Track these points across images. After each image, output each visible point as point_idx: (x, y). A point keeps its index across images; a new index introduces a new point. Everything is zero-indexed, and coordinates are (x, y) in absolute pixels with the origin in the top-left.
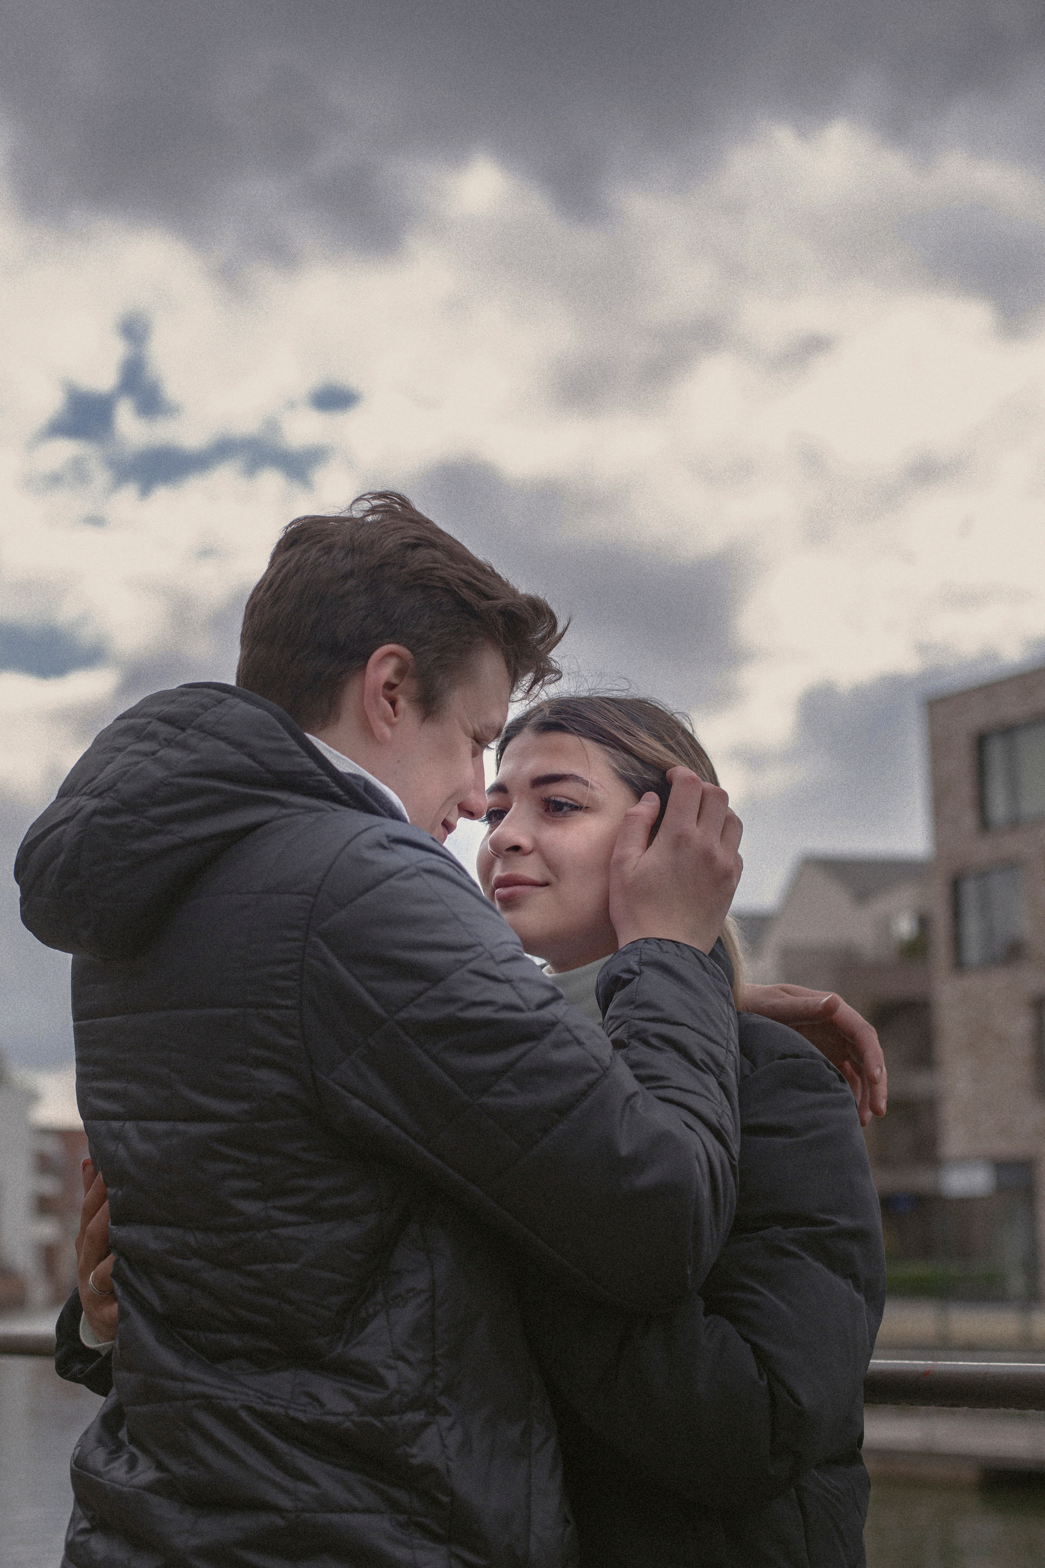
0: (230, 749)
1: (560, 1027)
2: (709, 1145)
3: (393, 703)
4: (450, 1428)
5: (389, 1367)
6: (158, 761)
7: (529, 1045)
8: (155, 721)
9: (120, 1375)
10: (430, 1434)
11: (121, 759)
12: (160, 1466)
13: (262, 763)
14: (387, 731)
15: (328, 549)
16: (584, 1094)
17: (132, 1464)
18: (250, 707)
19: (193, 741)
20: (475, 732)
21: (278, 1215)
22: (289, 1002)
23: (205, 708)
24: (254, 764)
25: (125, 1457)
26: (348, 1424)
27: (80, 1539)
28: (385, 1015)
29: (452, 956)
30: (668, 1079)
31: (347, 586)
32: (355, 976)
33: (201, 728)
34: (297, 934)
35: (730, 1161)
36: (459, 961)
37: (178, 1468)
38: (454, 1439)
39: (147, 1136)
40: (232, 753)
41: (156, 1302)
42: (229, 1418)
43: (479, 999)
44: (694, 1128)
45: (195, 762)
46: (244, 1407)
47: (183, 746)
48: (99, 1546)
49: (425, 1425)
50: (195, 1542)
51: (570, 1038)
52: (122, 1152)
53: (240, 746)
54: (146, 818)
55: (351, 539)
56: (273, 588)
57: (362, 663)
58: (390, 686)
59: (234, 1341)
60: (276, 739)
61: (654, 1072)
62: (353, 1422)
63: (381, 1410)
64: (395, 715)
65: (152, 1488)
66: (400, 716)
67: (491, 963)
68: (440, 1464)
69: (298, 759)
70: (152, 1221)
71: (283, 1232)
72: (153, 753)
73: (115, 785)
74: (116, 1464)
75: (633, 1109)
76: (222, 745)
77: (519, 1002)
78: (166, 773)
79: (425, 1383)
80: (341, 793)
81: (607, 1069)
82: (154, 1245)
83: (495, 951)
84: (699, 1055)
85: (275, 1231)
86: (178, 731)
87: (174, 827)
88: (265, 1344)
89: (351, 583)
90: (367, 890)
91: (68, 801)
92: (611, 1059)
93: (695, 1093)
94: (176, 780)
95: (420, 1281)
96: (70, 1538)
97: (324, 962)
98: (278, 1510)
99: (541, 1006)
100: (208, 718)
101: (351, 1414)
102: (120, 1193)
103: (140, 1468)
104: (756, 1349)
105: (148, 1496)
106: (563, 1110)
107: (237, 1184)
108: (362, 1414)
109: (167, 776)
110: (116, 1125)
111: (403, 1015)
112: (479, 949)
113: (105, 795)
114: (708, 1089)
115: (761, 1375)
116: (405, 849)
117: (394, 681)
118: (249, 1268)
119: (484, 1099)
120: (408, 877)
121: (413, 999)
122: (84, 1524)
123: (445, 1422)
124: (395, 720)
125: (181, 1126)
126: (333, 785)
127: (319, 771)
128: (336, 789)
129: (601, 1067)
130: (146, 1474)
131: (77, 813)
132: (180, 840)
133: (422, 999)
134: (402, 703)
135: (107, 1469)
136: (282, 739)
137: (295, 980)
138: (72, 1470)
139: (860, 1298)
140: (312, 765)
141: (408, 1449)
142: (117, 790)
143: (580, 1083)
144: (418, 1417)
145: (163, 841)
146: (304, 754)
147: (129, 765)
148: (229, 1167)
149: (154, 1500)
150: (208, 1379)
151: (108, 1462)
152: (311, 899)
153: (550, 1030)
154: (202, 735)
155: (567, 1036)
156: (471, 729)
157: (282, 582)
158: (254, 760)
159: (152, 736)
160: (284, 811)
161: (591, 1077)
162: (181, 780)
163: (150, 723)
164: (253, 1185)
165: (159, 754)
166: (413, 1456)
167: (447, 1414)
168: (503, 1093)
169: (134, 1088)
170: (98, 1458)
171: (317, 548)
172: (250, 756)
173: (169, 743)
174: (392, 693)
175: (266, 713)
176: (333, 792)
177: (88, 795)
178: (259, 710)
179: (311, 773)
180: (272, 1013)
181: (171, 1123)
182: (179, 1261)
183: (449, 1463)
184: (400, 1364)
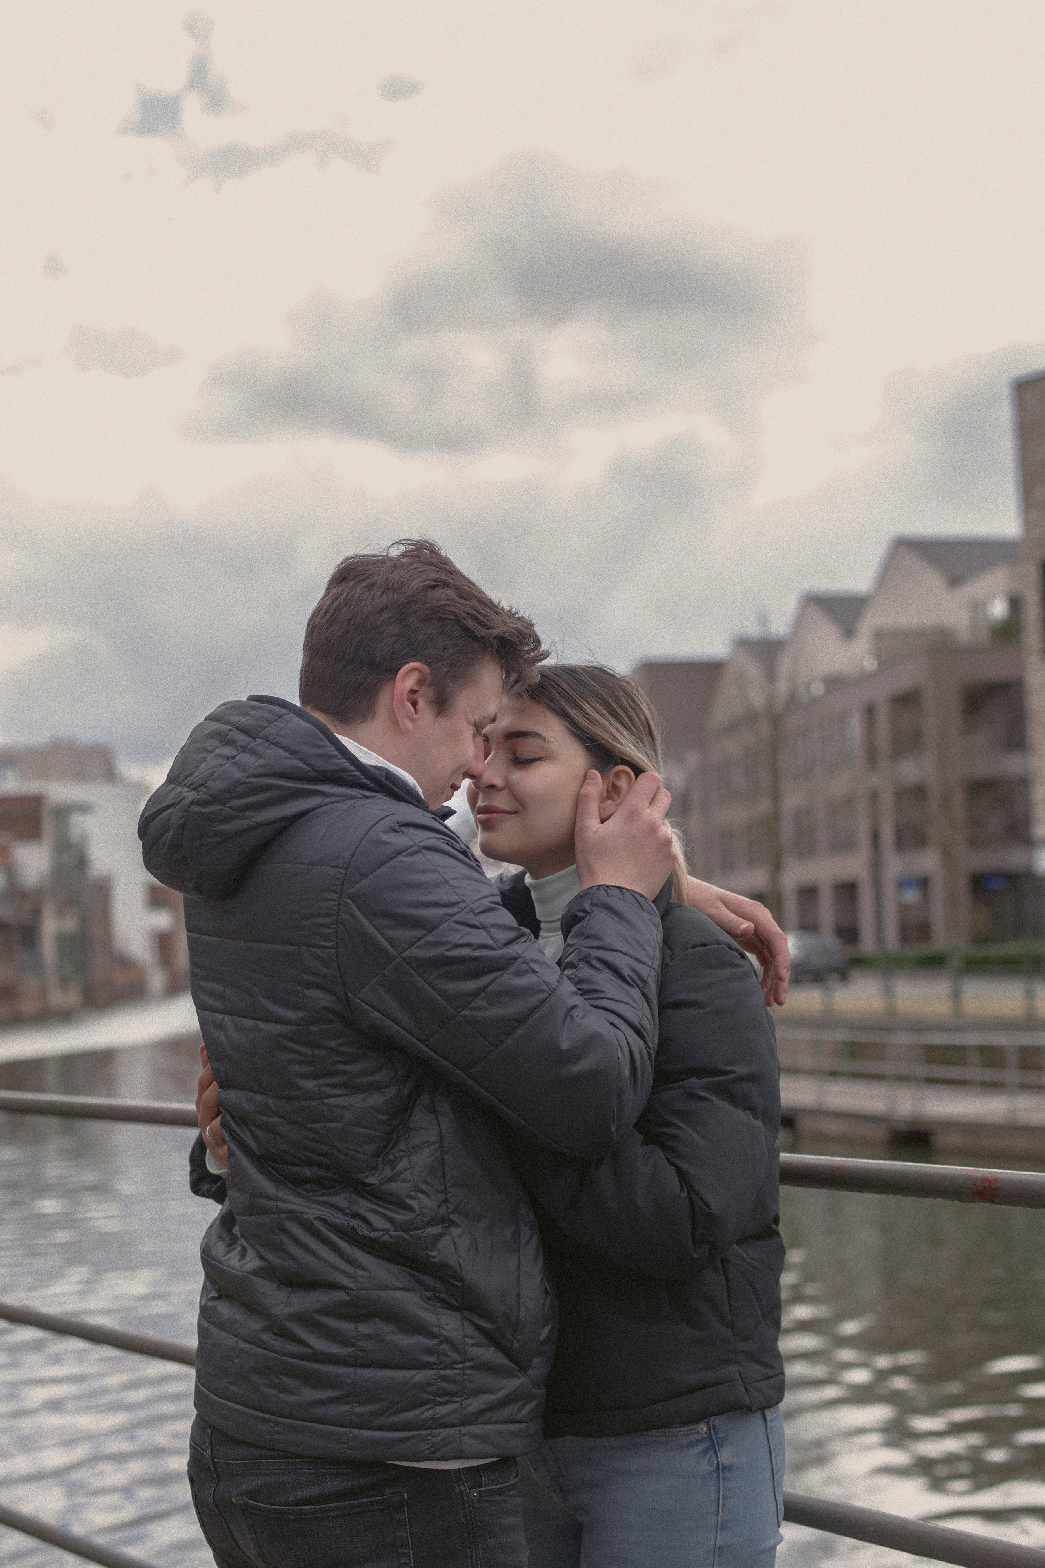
0: (287, 755)
1: (520, 960)
2: (630, 1039)
3: (414, 704)
4: (460, 1236)
5: (412, 1198)
6: (237, 764)
7: (499, 973)
8: (234, 730)
9: (232, 1193)
10: (445, 1242)
11: (211, 761)
12: (261, 1257)
13: (310, 765)
14: (410, 725)
15: (370, 587)
16: (536, 1008)
17: (243, 1254)
18: (301, 721)
19: (260, 749)
20: (475, 722)
21: (327, 1090)
22: (330, 944)
23: (269, 722)
24: (304, 766)
25: (239, 1248)
26: (386, 1237)
27: (210, 1304)
28: (396, 954)
29: (441, 911)
30: (603, 992)
31: (382, 618)
32: (374, 925)
33: (266, 738)
34: (334, 896)
35: (647, 1051)
36: (448, 914)
37: (274, 1259)
38: (464, 1243)
39: (239, 1028)
40: (287, 758)
41: (253, 1145)
42: (307, 1226)
43: (461, 942)
44: (618, 1026)
45: (262, 766)
46: (318, 1218)
47: (253, 752)
48: (225, 1310)
49: (442, 1235)
50: (288, 1310)
51: (527, 968)
52: (223, 1038)
53: (294, 753)
54: (228, 807)
55: (386, 580)
56: (328, 615)
57: (393, 676)
58: (413, 692)
59: (307, 1172)
60: (319, 747)
61: (591, 987)
62: (390, 1235)
63: (407, 1227)
64: (416, 713)
65: (255, 1273)
66: (420, 714)
67: (471, 915)
68: (453, 1262)
69: (336, 761)
70: (243, 1088)
71: (332, 1101)
72: (233, 757)
73: (206, 782)
74: (232, 1255)
75: (572, 1017)
76: (282, 753)
77: (490, 942)
78: (243, 774)
79: (440, 1206)
80: (369, 782)
81: (554, 990)
82: (247, 1106)
83: (473, 906)
84: (626, 972)
85: (326, 1101)
86: (251, 739)
87: (248, 813)
88: (329, 1175)
89: (386, 615)
90: (383, 864)
91: (174, 789)
92: (558, 983)
93: (622, 1002)
94: (248, 780)
95: (431, 1135)
96: (203, 1303)
97: (353, 916)
98: (344, 1288)
99: (507, 944)
100: (271, 730)
101: (389, 1230)
102: (221, 1067)
103: (247, 1259)
104: (678, 1170)
105: (254, 1278)
106: (520, 1020)
107: (298, 1068)
108: (396, 1230)
109: (243, 777)
110: (219, 1016)
111: (407, 953)
112: (462, 905)
113: (199, 789)
114: (632, 997)
115: (682, 1190)
116: (411, 831)
117: (416, 688)
118: (310, 1126)
119: (466, 1012)
120: (412, 854)
121: (415, 943)
122: (214, 1294)
123: (456, 1232)
124: (416, 716)
125: (261, 1025)
126: (363, 777)
127: (352, 768)
128: (365, 781)
129: (549, 988)
130: (252, 1263)
131: (181, 801)
132: (253, 823)
133: (422, 942)
134: (421, 704)
135: (226, 1258)
136: (323, 747)
137: (334, 929)
138: (201, 1256)
139: (758, 1123)
140: (347, 764)
141: (430, 1253)
142: (206, 787)
143: (533, 1000)
144: (435, 1230)
145: (239, 824)
146: (340, 756)
147: (216, 767)
148: (292, 1056)
149: (258, 1281)
150: (291, 1198)
151: (228, 1252)
152: (343, 871)
153: (513, 963)
154: (267, 744)
155: (525, 967)
156: (472, 720)
157: (335, 610)
158: (305, 763)
159: (232, 743)
160: (327, 800)
161: (542, 996)
162: (253, 780)
163: (231, 730)
164: (308, 1069)
165: (237, 759)
166: (434, 1257)
167: (458, 1226)
168: (479, 1008)
169: (228, 992)
170: (219, 1249)
171: (361, 587)
172: (301, 760)
173: (244, 749)
174: (414, 696)
175: (312, 727)
176: (363, 783)
177: (187, 787)
178: (308, 725)
179: (345, 770)
180: (318, 951)
181: (254, 1021)
182: (265, 1118)
183: (460, 1259)
184: (419, 1194)
